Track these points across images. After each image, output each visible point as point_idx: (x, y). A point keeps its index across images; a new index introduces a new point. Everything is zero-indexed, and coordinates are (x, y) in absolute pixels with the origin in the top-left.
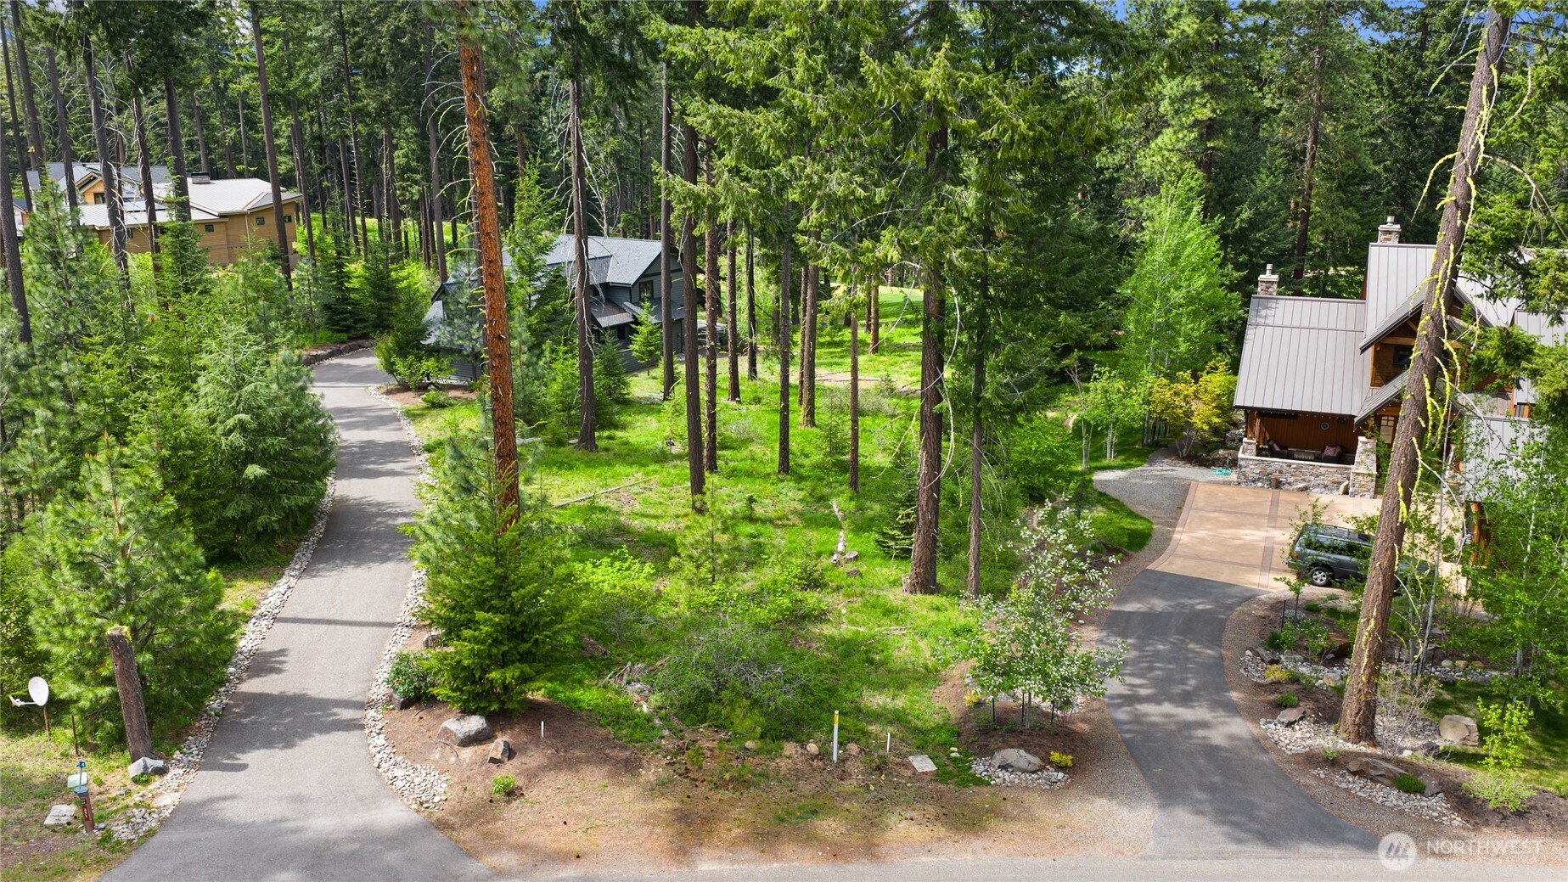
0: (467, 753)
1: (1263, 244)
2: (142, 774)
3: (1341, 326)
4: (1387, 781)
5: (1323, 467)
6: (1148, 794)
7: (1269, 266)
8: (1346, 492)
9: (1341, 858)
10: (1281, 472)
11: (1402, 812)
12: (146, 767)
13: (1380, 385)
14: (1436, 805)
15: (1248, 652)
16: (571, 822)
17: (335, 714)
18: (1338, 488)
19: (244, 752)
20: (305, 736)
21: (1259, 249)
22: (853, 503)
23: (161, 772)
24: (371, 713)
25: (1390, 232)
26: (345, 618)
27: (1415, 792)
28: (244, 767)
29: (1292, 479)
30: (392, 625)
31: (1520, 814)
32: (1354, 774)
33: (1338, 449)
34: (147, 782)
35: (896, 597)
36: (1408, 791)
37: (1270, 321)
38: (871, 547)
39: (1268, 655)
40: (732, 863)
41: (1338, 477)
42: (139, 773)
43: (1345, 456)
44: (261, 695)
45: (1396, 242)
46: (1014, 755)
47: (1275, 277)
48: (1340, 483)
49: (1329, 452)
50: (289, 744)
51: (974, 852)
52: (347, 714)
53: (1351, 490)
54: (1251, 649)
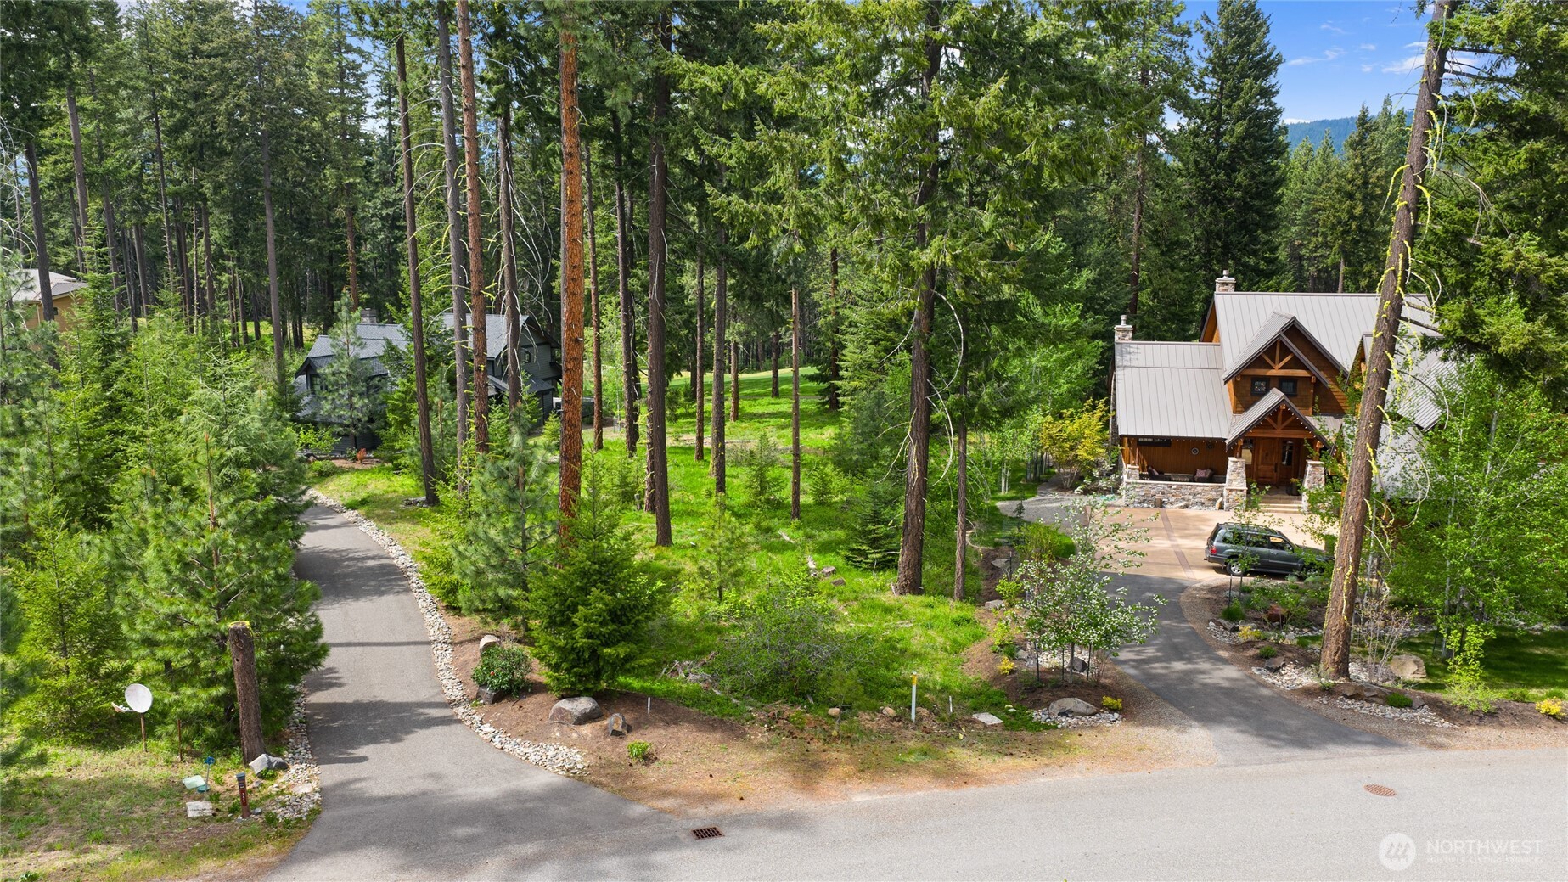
0: (586, 729)
1: (1107, 302)
2: (268, 769)
3: (1197, 365)
4: (1379, 700)
5: (1200, 487)
6: (1193, 723)
7: (1123, 317)
8: (1221, 508)
9: (1372, 755)
10: (1163, 493)
11: (1401, 721)
12: (270, 763)
13: (1241, 413)
14: (1425, 715)
15: (1211, 623)
16: (716, 775)
17: (422, 714)
18: (1214, 505)
19: (354, 748)
20: (409, 732)
21: (1102, 307)
22: (801, 532)
23: (283, 767)
24: (461, 710)
25: (1227, 284)
26: (375, 641)
27: (1405, 706)
28: (363, 759)
29: (1173, 499)
30: (429, 643)
31: (1491, 714)
32: (1350, 698)
33: (1209, 471)
34: (273, 777)
35: (890, 598)
36: (1399, 707)
37: (1134, 363)
38: (841, 561)
39: (1230, 625)
40: (881, 793)
41: (1213, 495)
42: (264, 768)
43: (1217, 475)
44: (335, 704)
45: (1233, 292)
46: (1070, 703)
47: (1130, 327)
48: (1215, 500)
49: (1200, 474)
50: (395, 739)
51: (1080, 772)
52: (435, 713)
53: (1226, 504)
54: (1214, 621)
